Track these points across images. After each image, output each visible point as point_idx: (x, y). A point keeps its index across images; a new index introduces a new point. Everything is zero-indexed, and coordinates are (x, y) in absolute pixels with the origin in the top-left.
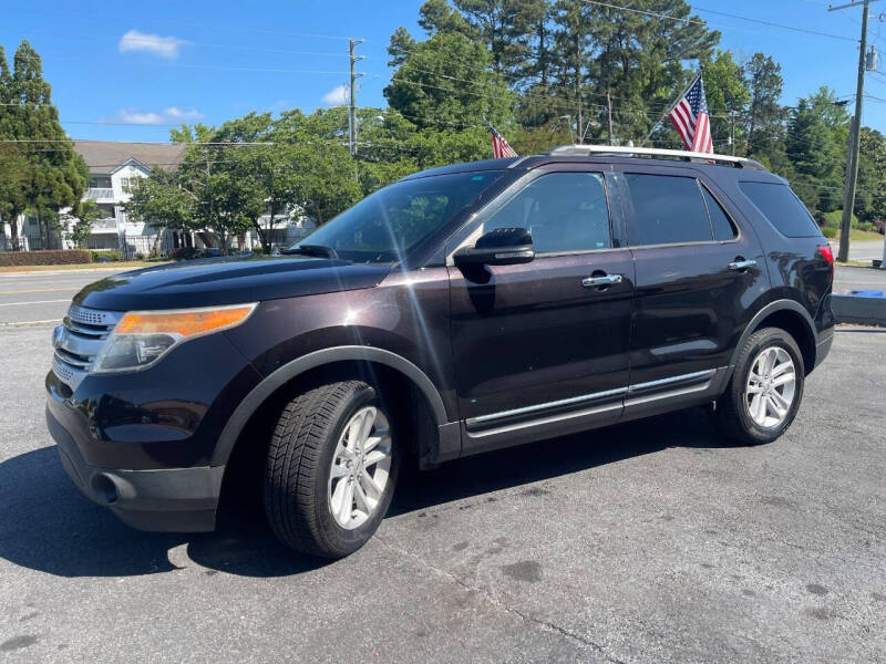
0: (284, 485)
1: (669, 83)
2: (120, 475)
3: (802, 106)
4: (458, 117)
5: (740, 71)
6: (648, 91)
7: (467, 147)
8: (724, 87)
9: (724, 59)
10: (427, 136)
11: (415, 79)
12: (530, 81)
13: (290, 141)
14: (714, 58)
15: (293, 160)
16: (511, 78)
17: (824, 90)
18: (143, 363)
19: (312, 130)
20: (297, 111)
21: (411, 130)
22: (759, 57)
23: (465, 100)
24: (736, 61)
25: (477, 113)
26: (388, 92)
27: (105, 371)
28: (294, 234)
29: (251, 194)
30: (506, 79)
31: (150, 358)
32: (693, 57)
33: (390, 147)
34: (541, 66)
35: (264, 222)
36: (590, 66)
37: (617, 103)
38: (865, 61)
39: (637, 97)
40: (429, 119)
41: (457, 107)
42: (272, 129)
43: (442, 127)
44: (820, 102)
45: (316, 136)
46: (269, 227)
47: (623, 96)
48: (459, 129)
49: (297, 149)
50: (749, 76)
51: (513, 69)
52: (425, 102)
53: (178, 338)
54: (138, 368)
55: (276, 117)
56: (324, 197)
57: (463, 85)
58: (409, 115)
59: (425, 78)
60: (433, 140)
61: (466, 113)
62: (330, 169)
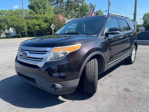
0: (91, 81)
1: (78, 7)
2: (59, 84)
3: (97, 12)
4: (43, 12)
5: (88, 6)
6: (75, 8)
7: (46, 17)
8: (86, 8)
9: (86, 4)
10: (38, 15)
11: (35, 4)
12: (55, 6)
13: (11, 16)
14: (84, 3)
15: (12, 19)
16: (52, 5)
17: (100, 9)
18: (60, 58)
19: (15, 13)
20: (11, 10)
21: (35, 14)
22: (91, 3)
23: (44, 8)
24: (87, 4)
25: (47, 11)
26: (29, 6)
27: (50, 61)
28: (12, 33)
29: (4, 26)
30: (51, 5)
31: (61, 58)
32: (81, 3)
33: (31, 17)
34: (57, 3)
35: (6, 31)
36: (65, 4)
37: (70, 10)
38: (109, 4)
39: (73, 9)
40: (38, 12)
41: (43, 10)
42: (6, 13)
43: (41, 13)
44: (99, 11)
45: (16, 14)
46: (7, 32)
47: (71, 9)
48: (44, 14)
49: (13, 17)
50: (89, 7)
51: (52, 3)
52: (37, 9)
53: (68, 52)
54: (59, 60)
55: (7, 11)
56: (19, 26)
57: (44, 6)
58: (34, 11)
59: (37, 4)
60: (39, 16)
61: (45, 11)
62: (20, 21)
